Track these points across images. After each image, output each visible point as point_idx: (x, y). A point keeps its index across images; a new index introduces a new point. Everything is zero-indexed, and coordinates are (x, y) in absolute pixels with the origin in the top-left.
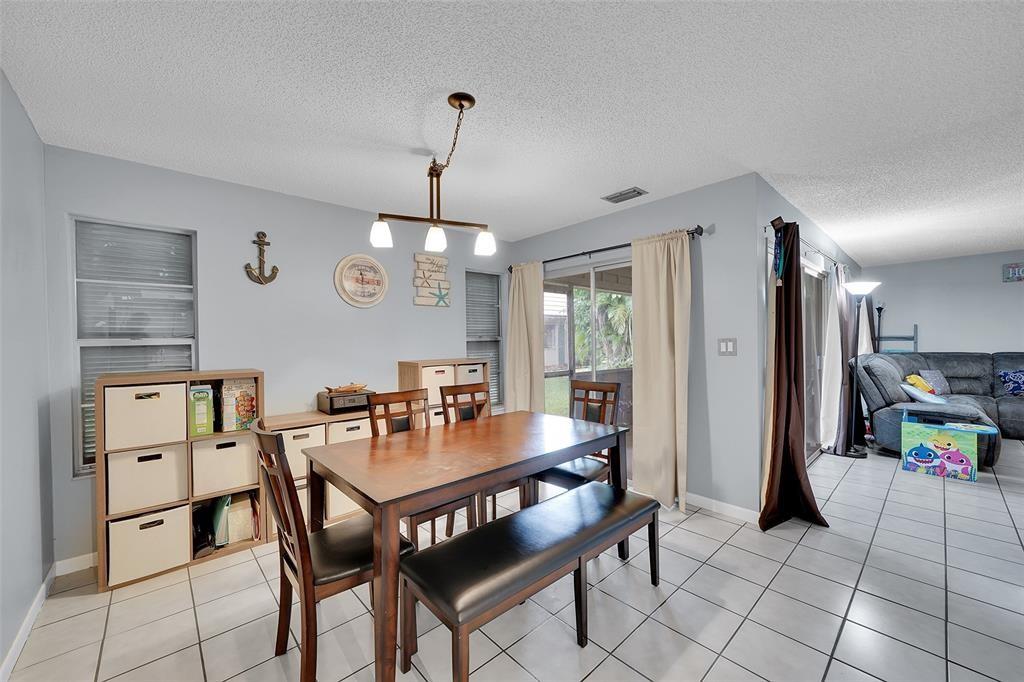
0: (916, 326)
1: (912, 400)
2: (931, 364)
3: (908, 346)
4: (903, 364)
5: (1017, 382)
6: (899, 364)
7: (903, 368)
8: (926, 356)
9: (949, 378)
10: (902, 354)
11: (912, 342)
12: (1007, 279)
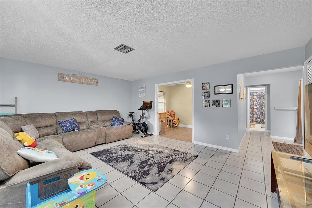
0: (16, 99)
1: (31, 164)
2: (28, 121)
3: (11, 111)
4: (10, 124)
5: (67, 126)
6: (8, 124)
7: (10, 126)
8: (24, 116)
9: (38, 128)
10: (8, 116)
11: (14, 108)
12: (60, 80)
